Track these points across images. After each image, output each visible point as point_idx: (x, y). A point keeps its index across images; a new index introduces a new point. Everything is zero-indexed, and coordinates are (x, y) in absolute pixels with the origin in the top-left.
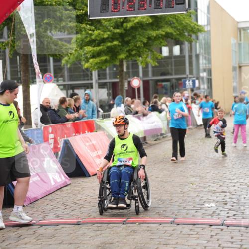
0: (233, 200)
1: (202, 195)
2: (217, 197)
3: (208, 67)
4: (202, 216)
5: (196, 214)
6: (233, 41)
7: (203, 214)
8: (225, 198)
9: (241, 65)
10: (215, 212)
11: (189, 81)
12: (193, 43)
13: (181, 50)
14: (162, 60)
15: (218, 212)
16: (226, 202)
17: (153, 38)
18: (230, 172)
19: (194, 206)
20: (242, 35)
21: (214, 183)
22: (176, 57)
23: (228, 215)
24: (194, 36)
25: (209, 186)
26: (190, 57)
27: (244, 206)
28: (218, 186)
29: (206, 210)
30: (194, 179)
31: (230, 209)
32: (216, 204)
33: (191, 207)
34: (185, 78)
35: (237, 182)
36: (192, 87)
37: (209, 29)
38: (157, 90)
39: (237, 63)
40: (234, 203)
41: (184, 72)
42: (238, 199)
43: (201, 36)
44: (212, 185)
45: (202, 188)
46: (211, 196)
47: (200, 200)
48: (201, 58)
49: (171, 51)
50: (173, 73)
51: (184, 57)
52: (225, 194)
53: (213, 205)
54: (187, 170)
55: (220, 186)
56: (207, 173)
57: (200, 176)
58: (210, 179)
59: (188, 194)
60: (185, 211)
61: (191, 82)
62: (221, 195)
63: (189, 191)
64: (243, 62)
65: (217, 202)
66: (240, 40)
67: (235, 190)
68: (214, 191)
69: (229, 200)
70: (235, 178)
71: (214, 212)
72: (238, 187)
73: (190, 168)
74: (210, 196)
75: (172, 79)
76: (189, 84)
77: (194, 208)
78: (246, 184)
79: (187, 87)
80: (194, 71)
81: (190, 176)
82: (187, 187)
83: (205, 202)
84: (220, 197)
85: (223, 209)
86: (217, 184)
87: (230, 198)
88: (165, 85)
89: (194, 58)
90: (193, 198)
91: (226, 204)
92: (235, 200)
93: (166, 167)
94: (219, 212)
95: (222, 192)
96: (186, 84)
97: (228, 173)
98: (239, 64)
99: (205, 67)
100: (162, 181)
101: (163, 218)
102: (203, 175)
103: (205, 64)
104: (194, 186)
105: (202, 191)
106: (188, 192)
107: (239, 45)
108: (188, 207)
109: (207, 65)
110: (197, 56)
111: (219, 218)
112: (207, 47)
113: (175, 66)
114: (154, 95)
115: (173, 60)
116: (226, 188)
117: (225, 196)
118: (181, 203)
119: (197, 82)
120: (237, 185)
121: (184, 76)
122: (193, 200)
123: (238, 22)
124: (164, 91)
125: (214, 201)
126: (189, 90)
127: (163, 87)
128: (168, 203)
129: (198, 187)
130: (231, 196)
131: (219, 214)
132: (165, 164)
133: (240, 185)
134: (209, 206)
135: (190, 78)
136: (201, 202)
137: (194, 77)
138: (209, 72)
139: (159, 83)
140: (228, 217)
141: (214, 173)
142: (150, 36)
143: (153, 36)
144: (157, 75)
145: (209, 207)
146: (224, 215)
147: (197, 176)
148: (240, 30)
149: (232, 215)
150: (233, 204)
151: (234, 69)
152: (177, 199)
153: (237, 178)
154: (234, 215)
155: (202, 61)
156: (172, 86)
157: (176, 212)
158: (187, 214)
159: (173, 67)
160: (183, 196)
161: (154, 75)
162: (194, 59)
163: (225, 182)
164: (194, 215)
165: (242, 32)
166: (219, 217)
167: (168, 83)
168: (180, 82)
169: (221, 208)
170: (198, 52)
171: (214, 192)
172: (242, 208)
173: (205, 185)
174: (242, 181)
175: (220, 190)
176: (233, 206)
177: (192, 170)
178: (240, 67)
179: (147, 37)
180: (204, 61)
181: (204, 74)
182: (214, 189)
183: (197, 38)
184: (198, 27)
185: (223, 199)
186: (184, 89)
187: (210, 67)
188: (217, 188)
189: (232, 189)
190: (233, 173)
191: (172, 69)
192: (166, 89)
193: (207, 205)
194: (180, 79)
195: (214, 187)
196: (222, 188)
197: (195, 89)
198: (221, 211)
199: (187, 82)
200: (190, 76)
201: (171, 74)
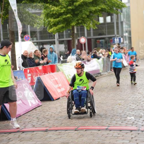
1: (126, 112)
2: (135, 113)
3: (128, 30)
4: (126, 125)
5: (122, 124)
7: (126, 123)
8: (141, 113)
10: (134, 122)
11: (117, 38)
12: (119, 14)
13: (112, 19)
14: (100, 26)
15: (136, 122)
17: (93, 12)
19: (121, 119)
21: (133, 103)
22: (108, 23)
23: (142, 124)
24: (119, 10)
25: (130, 105)
26: (117, 23)
29: (128, 121)
30: (120, 101)
32: (135, 117)
33: (119, 120)
34: (114, 37)
36: (118, 42)
37: (129, 5)
38: (96, 44)
41: (113, 33)
43: (124, 10)
44: (132, 105)
45: (125, 107)
46: (131, 112)
47: (124, 115)
48: (124, 24)
49: (105, 20)
50: (107, 33)
51: (113, 23)
52: (141, 111)
53: (133, 118)
54: (116, 96)
55: (137, 106)
56: (129, 97)
57: (124, 100)
58: (131, 101)
59: (117, 111)
60: (115, 122)
62: (137, 112)
65: (135, 116)
68: (133, 109)
69: (143, 115)
73: (118, 94)
75: (106, 37)
76: (117, 40)
77: (121, 120)
79: (115, 43)
80: (120, 32)
81: (118, 99)
82: (116, 106)
83: (127, 116)
85: (140, 120)
86: (135, 105)
88: (101, 41)
90: (120, 114)
91: (141, 117)
93: (102, 94)
94: (137, 123)
95: (139, 109)
96: (115, 41)
97: (143, 97)
99: (127, 30)
101: (101, 127)
102: (126, 98)
103: (127, 28)
104: (120, 106)
105: (125, 109)
106: (117, 110)
108: (117, 120)
109: (128, 28)
110: (122, 23)
112: (128, 17)
113: (108, 29)
115: (106, 25)
116: (141, 107)
118: (112, 117)
119: (122, 39)
121: (113, 36)
122: (120, 115)
124: (101, 45)
125: (133, 115)
126: (117, 44)
127: (100, 43)
128: (104, 117)
129: (123, 107)
131: (136, 124)
132: (101, 92)
134: (130, 118)
135: (117, 37)
136: (125, 116)
137: (120, 36)
138: (130, 33)
139: (97, 40)
141: (133, 98)
142: (91, 10)
143: (93, 11)
144: (96, 35)
145: (130, 119)
146: (140, 124)
147: (122, 99)
152: (109, 114)
155: (125, 26)
156: (106, 42)
157: (109, 122)
158: (116, 124)
159: (107, 30)
160: (114, 112)
161: (94, 35)
162: (120, 24)
163: (140, 103)
164: (120, 125)
166: (137, 125)
167: (103, 40)
168: (111, 39)
169: (138, 120)
170: (122, 20)
171: (133, 110)
173: (127, 105)
177: (119, 96)
179: (89, 11)
180: (126, 26)
181: (126, 34)
182: (134, 107)
183: (122, 12)
184: (122, 4)
185: (139, 114)
186: (113, 44)
187: (130, 30)
188: (135, 107)
191: (105, 31)
192: (102, 44)
193: (129, 118)
194: (111, 38)
195: (133, 106)
196: (139, 107)
197: (120, 44)
198: (138, 121)
199: (116, 40)
200: (117, 35)
201: (105, 35)
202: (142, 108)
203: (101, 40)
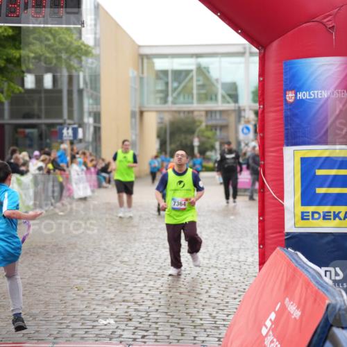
0: (140, 314)
1: (94, 307)
2: (117, 309)
3: (95, 110)
4: (96, 339)
5: (85, 335)
6: (132, 73)
7: (97, 335)
8: (129, 310)
9: (143, 109)
10: (115, 332)
11: (68, 129)
13: (55, 80)
14: (26, 95)
15: (119, 332)
16: (130, 317)
17: (15, 61)
18: (133, 271)
19: (83, 324)
20: (145, 65)
21: (110, 286)
22: (47, 91)
23: (134, 337)
25: (104, 291)
26: (70, 93)
27: (156, 323)
28: (117, 292)
29: (101, 330)
30: (80, 281)
31: (136, 328)
32: (117, 319)
33: (78, 325)
34: (61, 124)
35: (145, 286)
36: (71, 138)
37: (98, 52)
38: (17, 140)
39: (137, 106)
40: (142, 317)
41: (60, 115)
42: (148, 312)
44: (109, 290)
45: (93, 296)
46: (108, 307)
47: (91, 314)
48: (85, 94)
49: (39, 80)
50: (43, 116)
51: (61, 91)
52: (129, 304)
53: (112, 321)
54: (69, 266)
55: (121, 292)
56: (100, 271)
57: (88, 277)
58: (105, 282)
59: (73, 305)
60: (69, 331)
61: (70, 131)
62: (122, 307)
63: (74, 299)
64: (146, 104)
65: (117, 317)
66: (143, 73)
67: (142, 298)
68: (112, 299)
69: (134, 313)
70: (141, 279)
71: (113, 332)
72: (147, 294)
73: (72, 264)
74: (105, 307)
75: (41, 124)
76: (68, 133)
77: (83, 327)
78: (157, 289)
79: (65, 138)
80: (76, 115)
81: (74, 276)
82: (70, 294)
83: (98, 316)
84: (121, 310)
85: (127, 328)
86: (116, 289)
87: (136, 310)
88: (28, 133)
89: (75, 94)
90: (80, 311)
91: (130, 320)
92: (143, 314)
93: (34, 262)
94: (121, 333)
95: (124, 301)
96: (62, 134)
97: (131, 272)
98: (140, 107)
99: (91, 110)
100: (31, 284)
101: (36, 343)
102: (94, 275)
103: (92, 105)
104: (81, 293)
105: (93, 299)
106: (73, 302)
107: (141, 79)
108: (73, 325)
109: (95, 106)
110: (80, 92)
111: (121, 342)
112: (95, 80)
113: (46, 105)
114: (12, 148)
115: (43, 95)
116: (128, 295)
117: (128, 307)
118: (62, 319)
119: (80, 130)
120: (145, 290)
121: (60, 121)
122: (80, 314)
123: (139, 46)
124: (28, 142)
125: (112, 314)
126: (68, 142)
127: (26, 136)
128: (41, 318)
129: (87, 294)
130: (137, 307)
131: (121, 336)
132: (32, 257)
133: (150, 290)
134: (105, 323)
135: (69, 124)
136: (94, 317)
137: (74, 124)
138: (97, 117)
139: (20, 130)
140: (135, 340)
141: (109, 272)
142: (10, 57)
143: (15, 58)
144: (17, 118)
145: (106, 325)
146: (128, 336)
147: (84, 276)
148: (142, 57)
149: (140, 337)
150: (141, 320)
151: (133, 114)
152: (55, 313)
153: (143, 280)
154: (143, 337)
155: (87, 103)
156: (41, 136)
157: (56, 332)
158: (73, 336)
159: (43, 107)
160: (65, 307)
161: (12, 116)
162: (75, 96)
163: (127, 285)
164: (82, 338)
165: (145, 61)
166: (122, 340)
167: (35, 131)
168: (53, 130)
169: (123, 326)
170: (82, 86)
171: (112, 301)
172: (154, 325)
173: (97, 290)
174: (151, 284)
175: (120, 299)
176: (140, 323)
177: (76, 267)
178: (142, 113)
179: (5, 57)
180: (91, 101)
181: (89, 120)
182: (112, 296)
185: (126, 312)
186: (59, 141)
187: (98, 110)
188: (116, 296)
189: (138, 297)
190: (138, 272)
191: (40, 110)
192: (31, 140)
193: (102, 322)
194: (51, 126)
195: (111, 294)
196: (124, 295)
197: (75, 141)
198: (124, 330)
199: (65, 131)
200: (69, 121)
201: (39, 117)
202: (132, 299)
203: (28, 131)
